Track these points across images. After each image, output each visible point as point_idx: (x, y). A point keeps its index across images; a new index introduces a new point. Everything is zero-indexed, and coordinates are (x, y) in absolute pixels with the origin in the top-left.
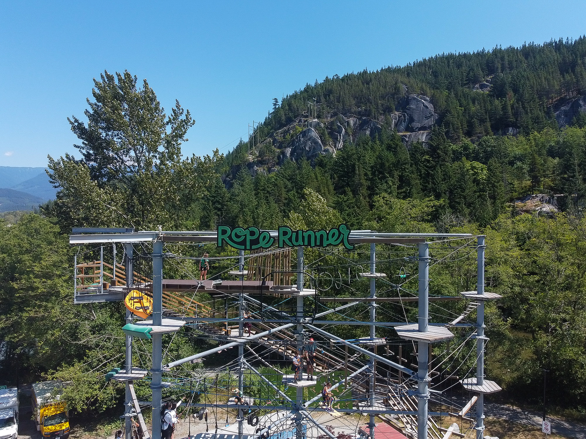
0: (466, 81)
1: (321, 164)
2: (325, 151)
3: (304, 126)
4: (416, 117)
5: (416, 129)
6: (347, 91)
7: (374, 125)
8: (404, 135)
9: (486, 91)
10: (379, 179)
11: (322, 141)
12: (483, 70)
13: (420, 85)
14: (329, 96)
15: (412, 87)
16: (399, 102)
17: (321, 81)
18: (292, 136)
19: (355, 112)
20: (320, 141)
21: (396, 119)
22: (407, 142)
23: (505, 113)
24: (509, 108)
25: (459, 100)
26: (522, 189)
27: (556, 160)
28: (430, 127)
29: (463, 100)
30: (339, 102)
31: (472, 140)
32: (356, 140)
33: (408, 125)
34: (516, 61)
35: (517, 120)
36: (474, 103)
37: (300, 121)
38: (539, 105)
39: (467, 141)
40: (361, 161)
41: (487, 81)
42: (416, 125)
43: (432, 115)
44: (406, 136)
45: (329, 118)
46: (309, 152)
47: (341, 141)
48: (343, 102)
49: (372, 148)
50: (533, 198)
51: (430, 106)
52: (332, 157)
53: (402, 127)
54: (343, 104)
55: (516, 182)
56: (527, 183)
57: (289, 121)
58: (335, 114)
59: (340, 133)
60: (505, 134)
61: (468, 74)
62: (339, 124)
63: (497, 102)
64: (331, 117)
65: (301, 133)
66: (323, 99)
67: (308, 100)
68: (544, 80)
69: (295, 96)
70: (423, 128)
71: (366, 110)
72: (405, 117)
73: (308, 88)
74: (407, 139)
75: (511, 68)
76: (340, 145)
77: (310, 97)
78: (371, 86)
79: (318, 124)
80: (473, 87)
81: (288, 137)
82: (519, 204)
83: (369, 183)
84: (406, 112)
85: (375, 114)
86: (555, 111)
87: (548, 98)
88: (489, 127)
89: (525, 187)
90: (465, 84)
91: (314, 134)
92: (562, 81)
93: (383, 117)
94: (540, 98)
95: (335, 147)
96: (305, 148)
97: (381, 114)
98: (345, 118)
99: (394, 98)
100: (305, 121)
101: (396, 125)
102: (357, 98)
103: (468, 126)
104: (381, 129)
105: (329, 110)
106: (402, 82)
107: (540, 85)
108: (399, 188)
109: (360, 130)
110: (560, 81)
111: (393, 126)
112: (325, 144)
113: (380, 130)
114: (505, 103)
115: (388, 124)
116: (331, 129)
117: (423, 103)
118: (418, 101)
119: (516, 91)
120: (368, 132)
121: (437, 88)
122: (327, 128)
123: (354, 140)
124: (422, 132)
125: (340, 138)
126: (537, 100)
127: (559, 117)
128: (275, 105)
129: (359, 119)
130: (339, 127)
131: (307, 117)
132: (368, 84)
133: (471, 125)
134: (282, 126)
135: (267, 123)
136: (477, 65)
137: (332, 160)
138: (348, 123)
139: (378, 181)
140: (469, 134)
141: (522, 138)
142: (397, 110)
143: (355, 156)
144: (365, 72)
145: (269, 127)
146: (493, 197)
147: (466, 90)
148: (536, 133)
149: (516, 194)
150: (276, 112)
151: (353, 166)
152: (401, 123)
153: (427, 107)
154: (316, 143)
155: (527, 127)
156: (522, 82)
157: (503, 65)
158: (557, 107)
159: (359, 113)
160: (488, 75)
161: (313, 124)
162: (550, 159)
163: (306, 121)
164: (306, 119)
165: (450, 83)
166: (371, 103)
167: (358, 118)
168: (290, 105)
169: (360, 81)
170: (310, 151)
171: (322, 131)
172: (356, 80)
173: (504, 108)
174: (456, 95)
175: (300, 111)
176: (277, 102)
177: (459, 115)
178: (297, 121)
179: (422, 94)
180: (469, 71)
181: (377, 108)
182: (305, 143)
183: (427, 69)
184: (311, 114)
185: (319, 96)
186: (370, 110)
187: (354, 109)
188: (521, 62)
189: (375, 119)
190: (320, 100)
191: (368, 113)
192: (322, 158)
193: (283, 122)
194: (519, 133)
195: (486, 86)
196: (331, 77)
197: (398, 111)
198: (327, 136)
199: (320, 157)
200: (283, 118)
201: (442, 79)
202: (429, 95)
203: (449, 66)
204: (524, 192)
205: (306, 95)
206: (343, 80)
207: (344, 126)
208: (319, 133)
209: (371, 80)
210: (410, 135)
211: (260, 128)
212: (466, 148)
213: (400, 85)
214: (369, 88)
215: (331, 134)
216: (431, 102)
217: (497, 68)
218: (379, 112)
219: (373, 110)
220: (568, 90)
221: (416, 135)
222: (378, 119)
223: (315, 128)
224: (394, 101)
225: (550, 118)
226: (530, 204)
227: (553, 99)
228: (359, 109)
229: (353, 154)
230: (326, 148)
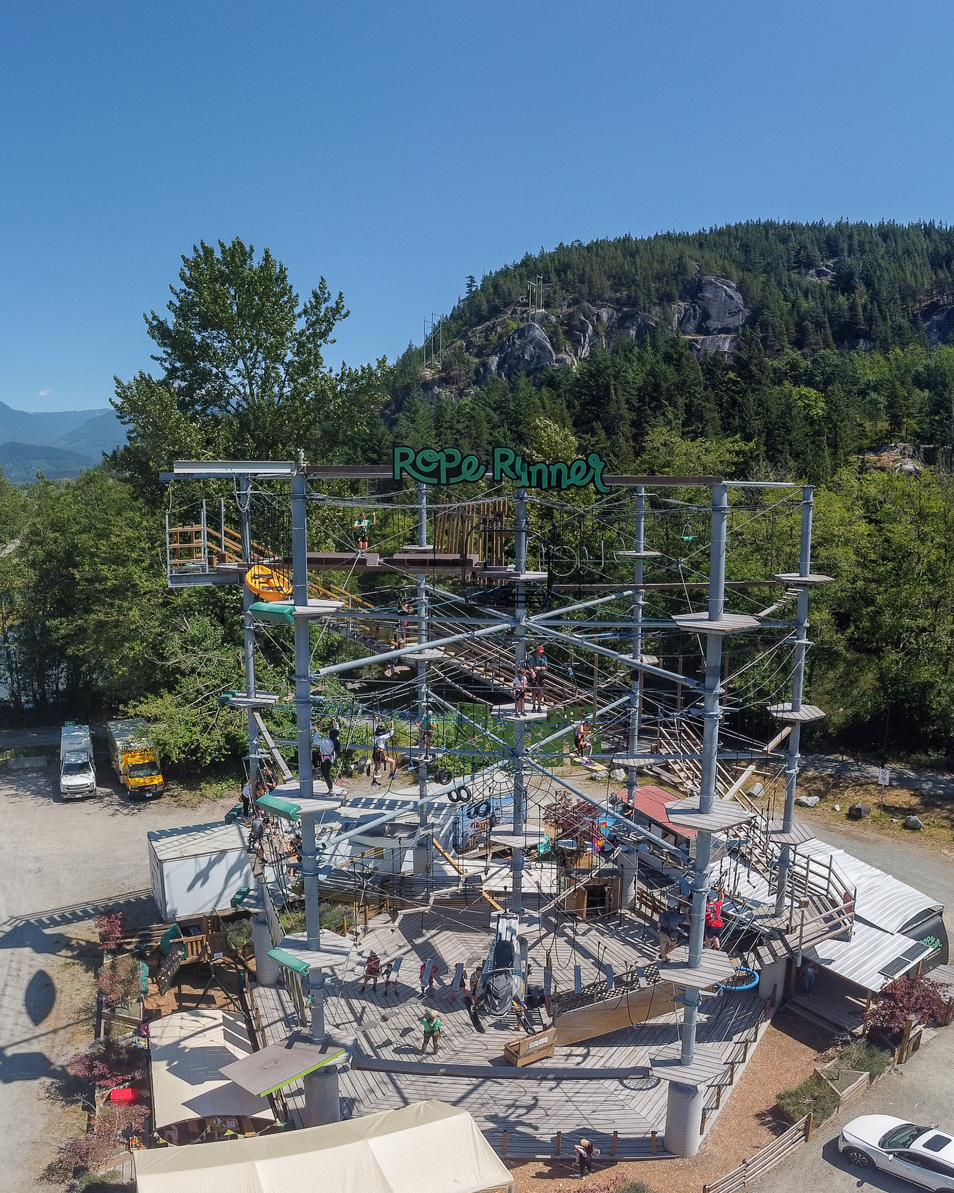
0: (794, 263)
1: (552, 383)
2: (557, 361)
3: (522, 320)
4: (713, 312)
5: (714, 330)
6: (595, 266)
7: (643, 321)
8: (693, 340)
9: (826, 281)
10: (651, 408)
11: (552, 345)
12: (820, 249)
13: (720, 263)
14: (565, 272)
15: (707, 265)
16: (685, 287)
17: (550, 249)
18: (500, 337)
19: (610, 298)
20: (549, 345)
21: (680, 313)
22: (699, 350)
23: (854, 316)
24: (860, 309)
25: (784, 291)
26: (877, 435)
27: (926, 393)
28: (736, 329)
29: (788, 290)
30: (582, 282)
31: (803, 354)
32: (612, 344)
33: (700, 325)
34: (869, 243)
35: (870, 328)
36: (806, 297)
37: (514, 312)
38: (902, 309)
39: (795, 354)
40: (621, 379)
41: (827, 266)
42: (714, 324)
43: (740, 310)
44: (696, 341)
45: (565, 308)
46: (529, 363)
47: (587, 345)
48: (590, 282)
49: (640, 359)
50: (892, 448)
51: (738, 297)
52: (568, 371)
53: (692, 325)
54: (589, 287)
55: (868, 425)
56: (884, 425)
57: (495, 311)
58: (576, 302)
59: (584, 331)
60: (853, 347)
61: (798, 253)
62: (582, 318)
63: (841, 299)
64: (569, 306)
65: (516, 331)
66: (554, 277)
67: (529, 278)
68: (908, 275)
69: (505, 273)
70: (726, 330)
71: (629, 297)
72: (695, 310)
73: (527, 260)
74: (699, 347)
75: (862, 252)
76: (585, 352)
77: (531, 275)
78: (638, 260)
79: (546, 317)
80: (807, 274)
81: (493, 337)
82: (871, 457)
83: (633, 416)
84: (696, 303)
85: (644, 303)
86: (925, 321)
87: (915, 301)
88: (830, 336)
89: (881, 431)
90: (793, 268)
91: (539, 333)
92: (934, 278)
93: (658, 308)
94: (903, 299)
95: (576, 355)
96: (523, 357)
97: (655, 304)
98: (594, 309)
99: (677, 280)
100: (523, 313)
101: (680, 323)
102: (614, 278)
103: (796, 331)
104: (655, 328)
105: (565, 295)
106: (690, 257)
107: (905, 281)
108: (684, 425)
109: (619, 328)
110: (931, 278)
111: (675, 324)
112: (558, 350)
113: (652, 331)
114: (853, 302)
115: (667, 320)
116: (568, 325)
117: (726, 291)
118: (716, 287)
119: (869, 284)
120: (633, 333)
121: (750, 270)
122: (562, 324)
123: (608, 344)
124: (723, 336)
125: (585, 341)
126: (899, 302)
127: (930, 329)
128: (470, 286)
129: (618, 311)
130: (582, 322)
131: (526, 305)
132: (632, 255)
133: (801, 329)
134: (481, 319)
135: (456, 316)
136: (812, 241)
137: (569, 376)
138: (599, 317)
139: (649, 412)
140: (798, 343)
141: (877, 356)
142: (682, 298)
143: (610, 371)
144: (627, 239)
145: (460, 322)
146: (834, 446)
147: (794, 276)
148: (898, 350)
149: (867, 441)
150: (472, 297)
151: (607, 388)
152: (689, 320)
153: (732, 298)
154: (543, 348)
155: (886, 340)
156: (878, 273)
157: (850, 245)
158: (927, 314)
159: (618, 301)
160: (828, 258)
161: (537, 317)
162: (917, 390)
163: (525, 311)
164: (524, 309)
165: (768, 264)
166: (638, 286)
167: (615, 309)
168: (496, 287)
169: (619, 251)
170: (531, 361)
171: (552, 329)
172: (612, 249)
173: (852, 308)
174: (779, 283)
175: (513, 296)
176: (473, 281)
177: (782, 315)
178: (509, 313)
179: (723, 277)
180: (800, 249)
181: (649, 295)
182: (523, 348)
183: (732, 240)
184: (533, 300)
185: (547, 273)
186: (636, 297)
187: (609, 294)
188: (877, 245)
189: (645, 311)
190: (549, 278)
191: (632, 302)
192: (553, 373)
193: (484, 313)
194: (874, 347)
195: (826, 274)
196: (567, 243)
197: (683, 301)
198: (562, 337)
199: (550, 370)
200: (485, 306)
201: (756, 257)
202: (735, 278)
203: (767, 238)
204: (879, 440)
205: (524, 270)
206: (589, 248)
207: (592, 322)
208: (547, 332)
209: (638, 251)
210: (703, 340)
211: (444, 324)
212: (794, 366)
213: (686, 260)
214: (634, 263)
215: (569, 334)
216: (739, 289)
217: (842, 249)
218: (651, 301)
219: (642, 297)
220: (941, 293)
221: (713, 339)
222: (650, 312)
223: (541, 323)
224: (677, 284)
225: (918, 329)
226: (887, 458)
227: (920, 304)
228: (618, 294)
229: (607, 368)
230: (560, 356)
